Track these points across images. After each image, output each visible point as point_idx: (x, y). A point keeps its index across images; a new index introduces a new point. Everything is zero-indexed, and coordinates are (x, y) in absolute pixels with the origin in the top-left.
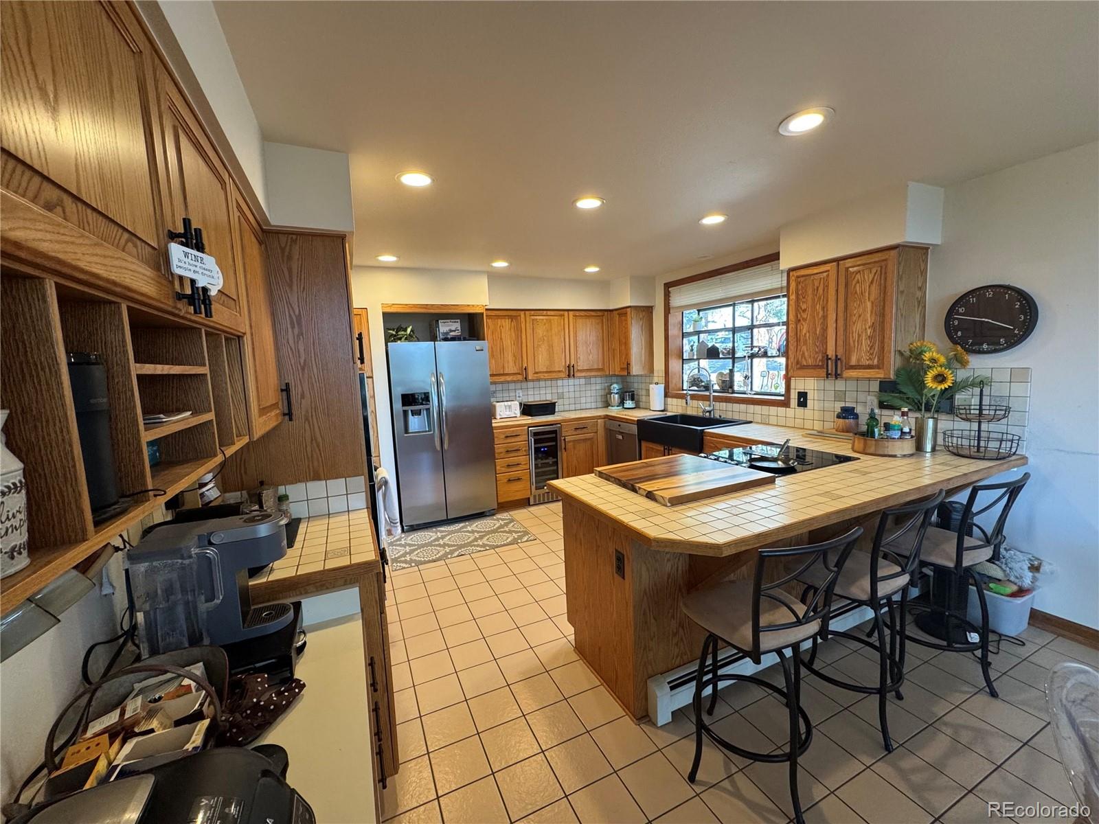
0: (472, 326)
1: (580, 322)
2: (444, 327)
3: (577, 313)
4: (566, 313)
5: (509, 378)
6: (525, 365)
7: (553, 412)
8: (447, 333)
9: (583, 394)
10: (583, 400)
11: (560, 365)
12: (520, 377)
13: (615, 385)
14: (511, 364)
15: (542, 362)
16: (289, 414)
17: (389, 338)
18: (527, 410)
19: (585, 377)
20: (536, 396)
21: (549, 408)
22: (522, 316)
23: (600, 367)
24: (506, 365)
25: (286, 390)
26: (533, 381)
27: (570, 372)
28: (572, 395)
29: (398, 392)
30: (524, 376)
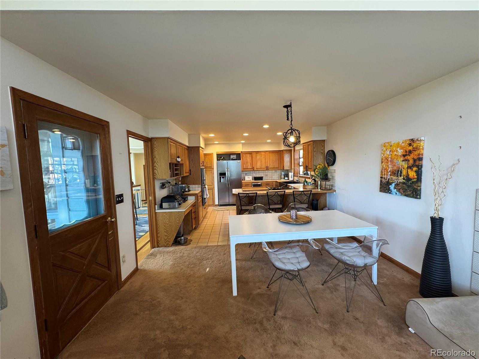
0: (238, 156)
1: (271, 154)
2: (232, 157)
3: (270, 152)
4: (266, 152)
5: (249, 170)
6: (253, 166)
7: (262, 180)
8: (233, 158)
9: (274, 175)
10: (274, 177)
11: (264, 166)
12: (252, 170)
13: (283, 173)
14: (250, 166)
15: (259, 165)
16: (190, 174)
17: (218, 160)
18: (256, 179)
19: (275, 170)
20: (258, 175)
21: (261, 178)
22: (253, 154)
23: (277, 167)
24: (248, 166)
25: (190, 170)
26: (256, 171)
27: (267, 169)
28: (270, 175)
29: (219, 172)
30: (253, 169)
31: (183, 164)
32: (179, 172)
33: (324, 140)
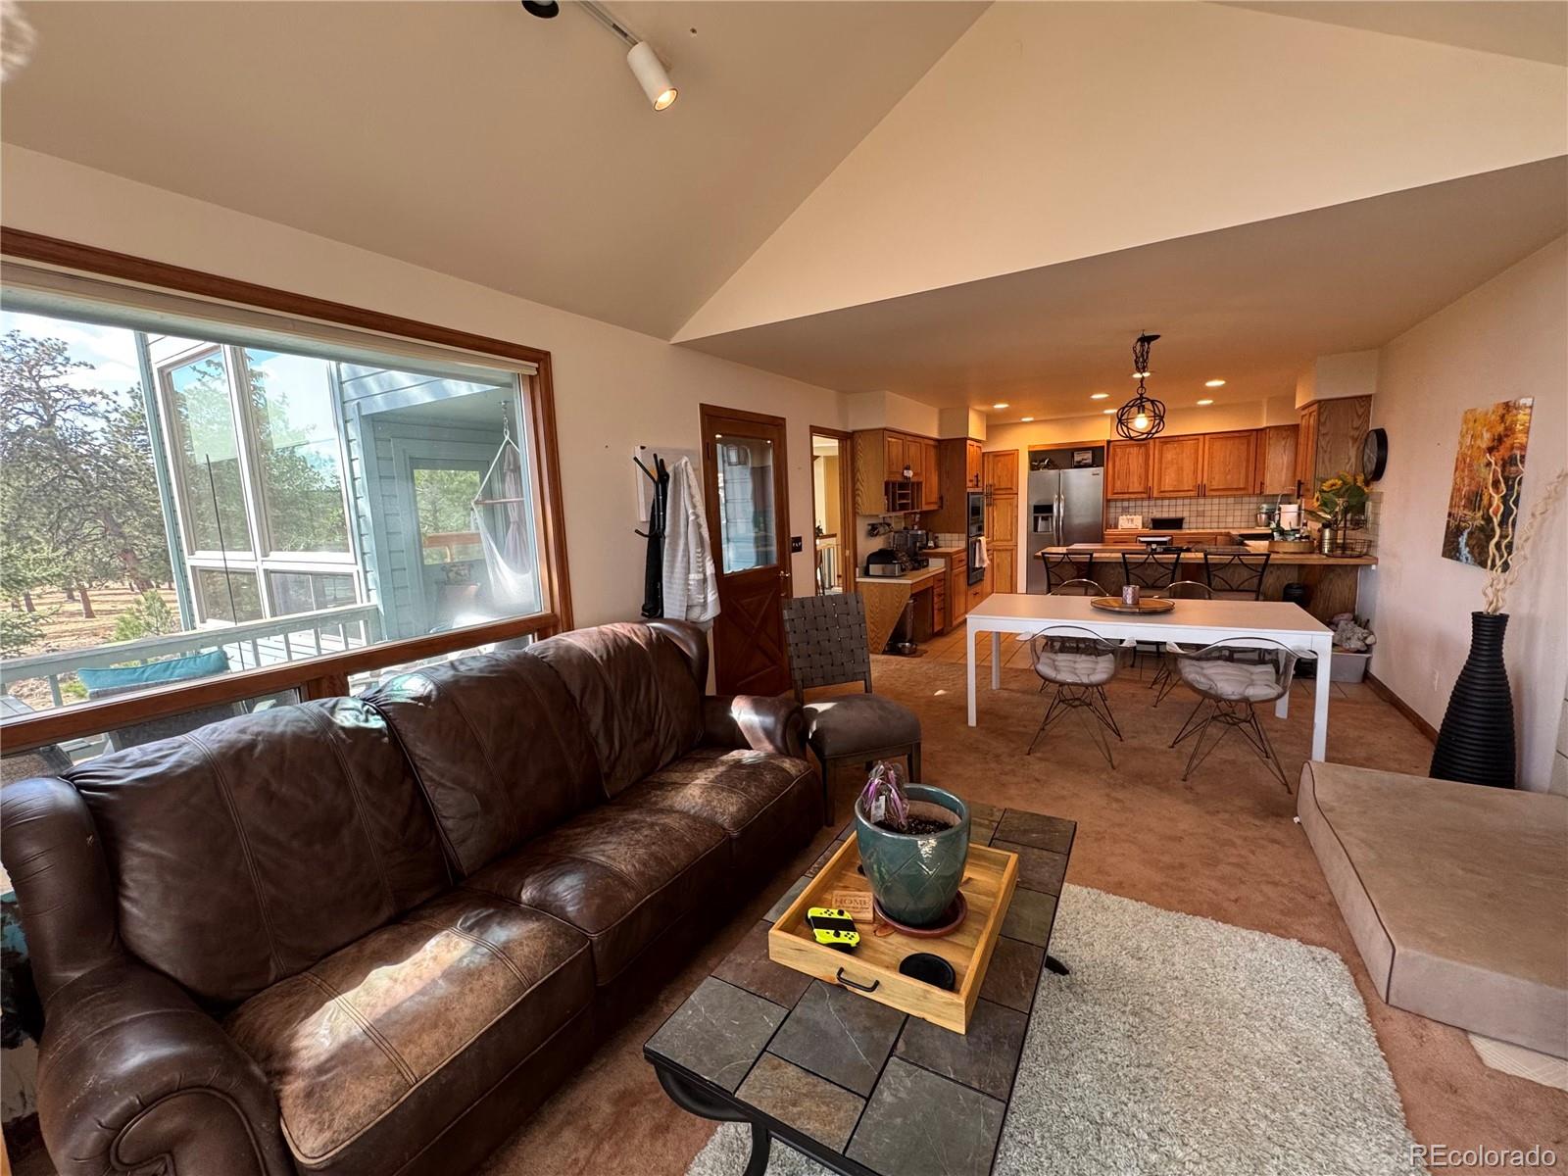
0: (1098, 455)
1: (1218, 444)
2: (1077, 458)
3: (1214, 436)
4: (1202, 437)
5: (1132, 496)
6: (1150, 484)
7: (1180, 528)
8: (1080, 462)
9: (1230, 512)
10: (1230, 519)
11: (1188, 483)
12: (1144, 496)
13: (1265, 506)
14: (1136, 484)
15: (1169, 482)
16: (941, 507)
17: (1033, 468)
18: (1158, 524)
19: (1234, 496)
20: (1166, 512)
21: (1177, 523)
22: (1151, 445)
23: (1242, 486)
24: (1131, 485)
25: (941, 498)
26: (1157, 499)
27: (1201, 492)
28: (1215, 513)
29: (1034, 503)
30: (1147, 494)
31: (921, 483)
32: (909, 501)
33: (1369, 397)
